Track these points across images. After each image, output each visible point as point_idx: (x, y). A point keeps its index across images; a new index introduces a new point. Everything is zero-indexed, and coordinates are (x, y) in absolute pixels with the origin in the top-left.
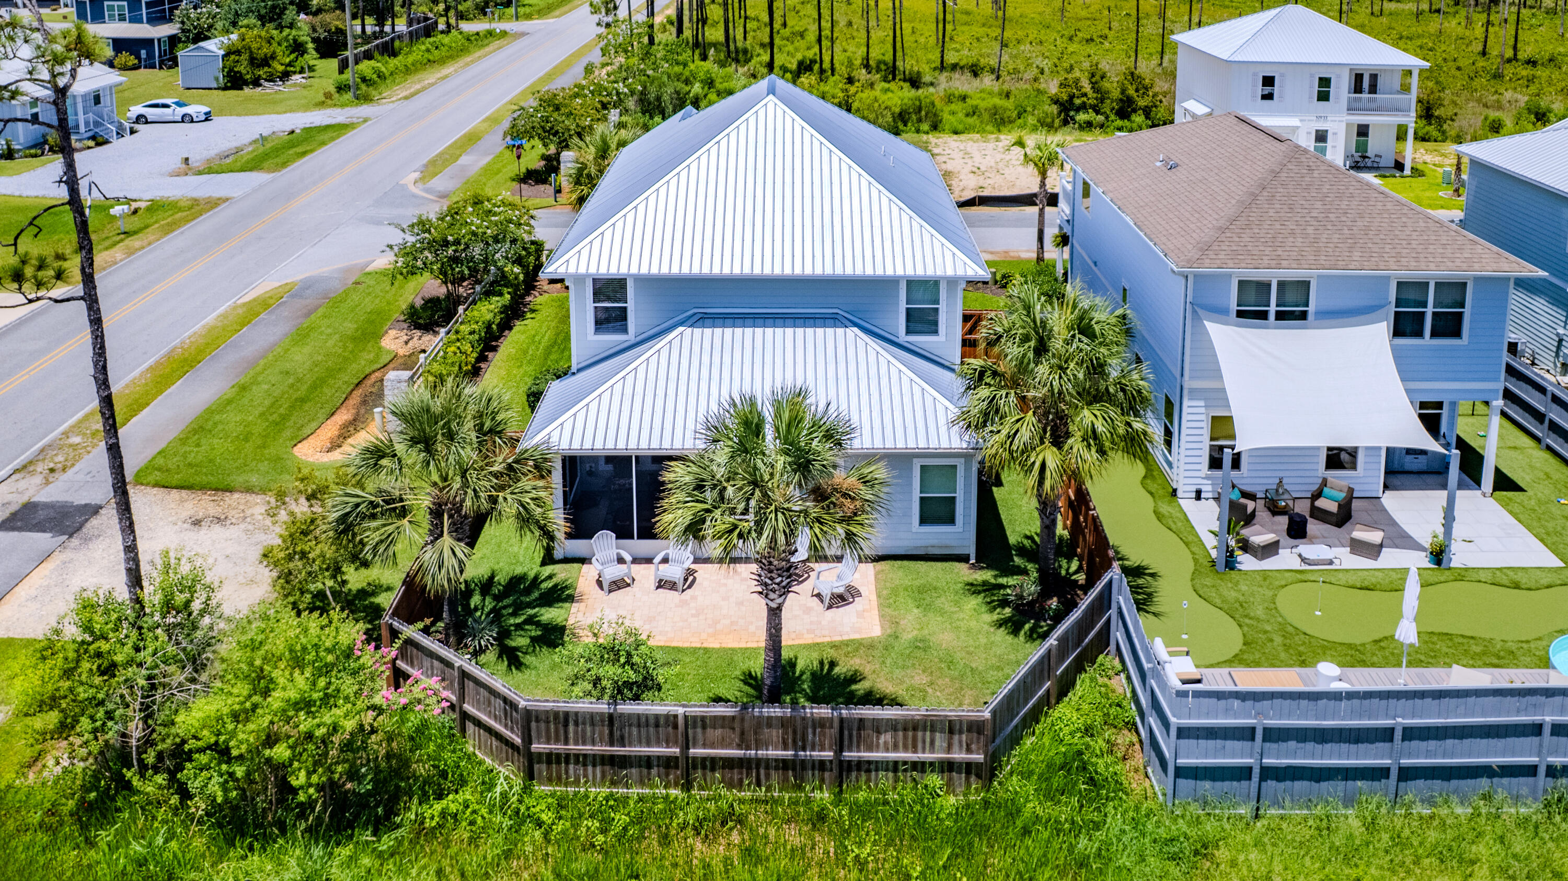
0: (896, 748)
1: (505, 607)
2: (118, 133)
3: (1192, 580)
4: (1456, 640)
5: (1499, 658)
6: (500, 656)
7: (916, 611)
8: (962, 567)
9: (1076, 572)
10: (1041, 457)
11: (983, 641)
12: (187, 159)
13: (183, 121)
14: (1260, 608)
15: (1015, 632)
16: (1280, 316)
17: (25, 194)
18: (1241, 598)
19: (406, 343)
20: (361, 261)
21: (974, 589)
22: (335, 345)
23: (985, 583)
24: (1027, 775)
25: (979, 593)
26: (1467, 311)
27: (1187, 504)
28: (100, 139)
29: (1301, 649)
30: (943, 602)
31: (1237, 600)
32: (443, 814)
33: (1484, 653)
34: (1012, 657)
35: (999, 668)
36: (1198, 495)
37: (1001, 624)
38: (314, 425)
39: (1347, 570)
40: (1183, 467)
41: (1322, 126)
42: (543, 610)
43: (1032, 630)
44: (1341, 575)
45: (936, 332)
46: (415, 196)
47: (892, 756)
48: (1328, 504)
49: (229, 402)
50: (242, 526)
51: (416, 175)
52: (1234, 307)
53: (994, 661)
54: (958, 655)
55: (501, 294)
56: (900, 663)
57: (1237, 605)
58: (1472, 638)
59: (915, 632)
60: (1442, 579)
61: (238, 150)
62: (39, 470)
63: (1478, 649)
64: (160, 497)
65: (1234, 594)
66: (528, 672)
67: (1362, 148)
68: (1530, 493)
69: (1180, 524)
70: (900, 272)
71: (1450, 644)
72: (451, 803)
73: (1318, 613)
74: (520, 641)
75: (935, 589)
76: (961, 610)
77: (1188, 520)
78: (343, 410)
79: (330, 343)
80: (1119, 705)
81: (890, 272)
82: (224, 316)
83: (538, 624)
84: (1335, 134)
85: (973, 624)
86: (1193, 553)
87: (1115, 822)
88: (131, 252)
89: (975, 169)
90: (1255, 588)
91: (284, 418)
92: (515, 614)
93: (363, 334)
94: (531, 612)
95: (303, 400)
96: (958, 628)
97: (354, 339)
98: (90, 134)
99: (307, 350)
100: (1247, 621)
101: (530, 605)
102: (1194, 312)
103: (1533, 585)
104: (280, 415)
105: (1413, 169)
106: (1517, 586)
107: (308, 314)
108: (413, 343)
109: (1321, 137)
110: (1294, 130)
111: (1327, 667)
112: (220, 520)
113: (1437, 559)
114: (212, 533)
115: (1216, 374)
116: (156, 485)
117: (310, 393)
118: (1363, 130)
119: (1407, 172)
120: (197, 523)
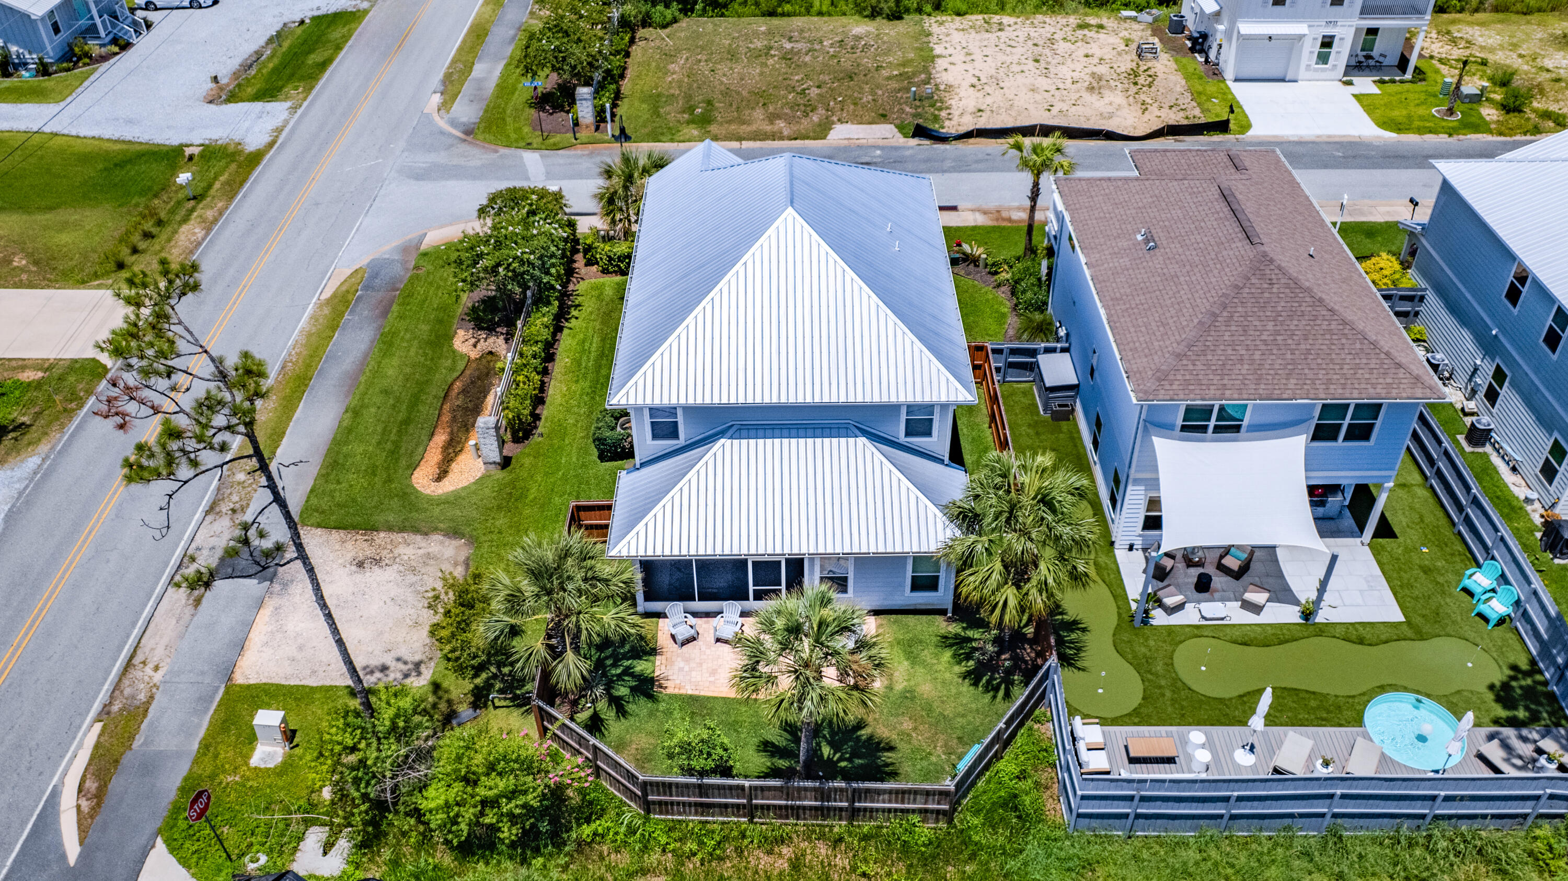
0: (890, 802)
1: (607, 658)
2: (136, 31)
3: (1114, 635)
4: (1301, 695)
5: (1328, 712)
6: (610, 705)
7: (906, 663)
8: (940, 620)
9: (1026, 625)
10: (1004, 598)
11: (954, 691)
12: (216, 77)
13: (191, 7)
14: (1161, 663)
15: (975, 684)
16: (1217, 429)
17: (82, 135)
18: (1148, 654)
19: (475, 346)
20: (413, 235)
21: (946, 641)
22: (417, 353)
23: (956, 636)
24: (976, 813)
25: (951, 646)
26: (1378, 423)
27: (1121, 554)
28: (122, 43)
29: (1184, 703)
30: (927, 654)
31: (1145, 656)
32: (595, 834)
33: (1318, 707)
34: (973, 706)
35: (963, 716)
36: (1131, 548)
37: (965, 675)
38: (421, 449)
39: (1234, 625)
40: (1122, 524)
41: (1329, 31)
42: (635, 662)
43: (988, 682)
44: (1228, 630)
45: (929, 434)
46: (442, 133)
47: (887, 805)
48: (1232, 562)
49: (349, 430)
50: (395, 567)
51: (437, 99)
52: (1180, 422)
53: (960, 709)
54: (935, 705)
55: (548, 303)
56: (893, 711)
57: (1144, 661)
58: (1314, 693)
59: (905, 683)
60: (1306, 634)
61: (258, 54)
62: (224, 510)
63: (1313, 703)
64: (324, 537)
65: (1143, 650)
66: (632, 719)
67: (1368, 46)
68: (1401, 539)
69: (1112, 576)
70: (902, 399)
71: (1295, 698)
72: (598, 825)
73: (1203, 668)
74: (622, 691)
75: (921, 642)
76: (939, 663)
77: (1119, 572)
78: (439, 430)
79: (412, 352)
80: (1046, 750)
81: (893, 399)
82: (314, 318)
83: (632, 675)
84: (1342, 39)
85: (947, 675)
86: (1119, 608)
87: (1032, 848)
88: (209, 227)
89: (975, 81)
90: (1160, 644)
91: (397, 445)
92: (615, 665)
93: (437, 337)
94: (627, 663)
95: (407, 422)
96: (936, 679)
97: (430, 343)
98: (111, 37)
99: (395, 361)
100: (1149, 676)
101: (626, 657)
102: (1145, 428)
103: (1375, 640)
104: (393, 442)
105: (1418, 70)
106: (1361, 641)
107: (385, 313)
108: (482, 345)
109: (1327, 43)
110: (1301, 37)
111: (1196, 736)
112: (377, 561)
113: (1307, 615)
114: (375, 575)
115: (1155, 469)
116: (319, 526)
117: (410, 413)
118: (1373, 32)
119: (1408, 76)
120: (360, 565)
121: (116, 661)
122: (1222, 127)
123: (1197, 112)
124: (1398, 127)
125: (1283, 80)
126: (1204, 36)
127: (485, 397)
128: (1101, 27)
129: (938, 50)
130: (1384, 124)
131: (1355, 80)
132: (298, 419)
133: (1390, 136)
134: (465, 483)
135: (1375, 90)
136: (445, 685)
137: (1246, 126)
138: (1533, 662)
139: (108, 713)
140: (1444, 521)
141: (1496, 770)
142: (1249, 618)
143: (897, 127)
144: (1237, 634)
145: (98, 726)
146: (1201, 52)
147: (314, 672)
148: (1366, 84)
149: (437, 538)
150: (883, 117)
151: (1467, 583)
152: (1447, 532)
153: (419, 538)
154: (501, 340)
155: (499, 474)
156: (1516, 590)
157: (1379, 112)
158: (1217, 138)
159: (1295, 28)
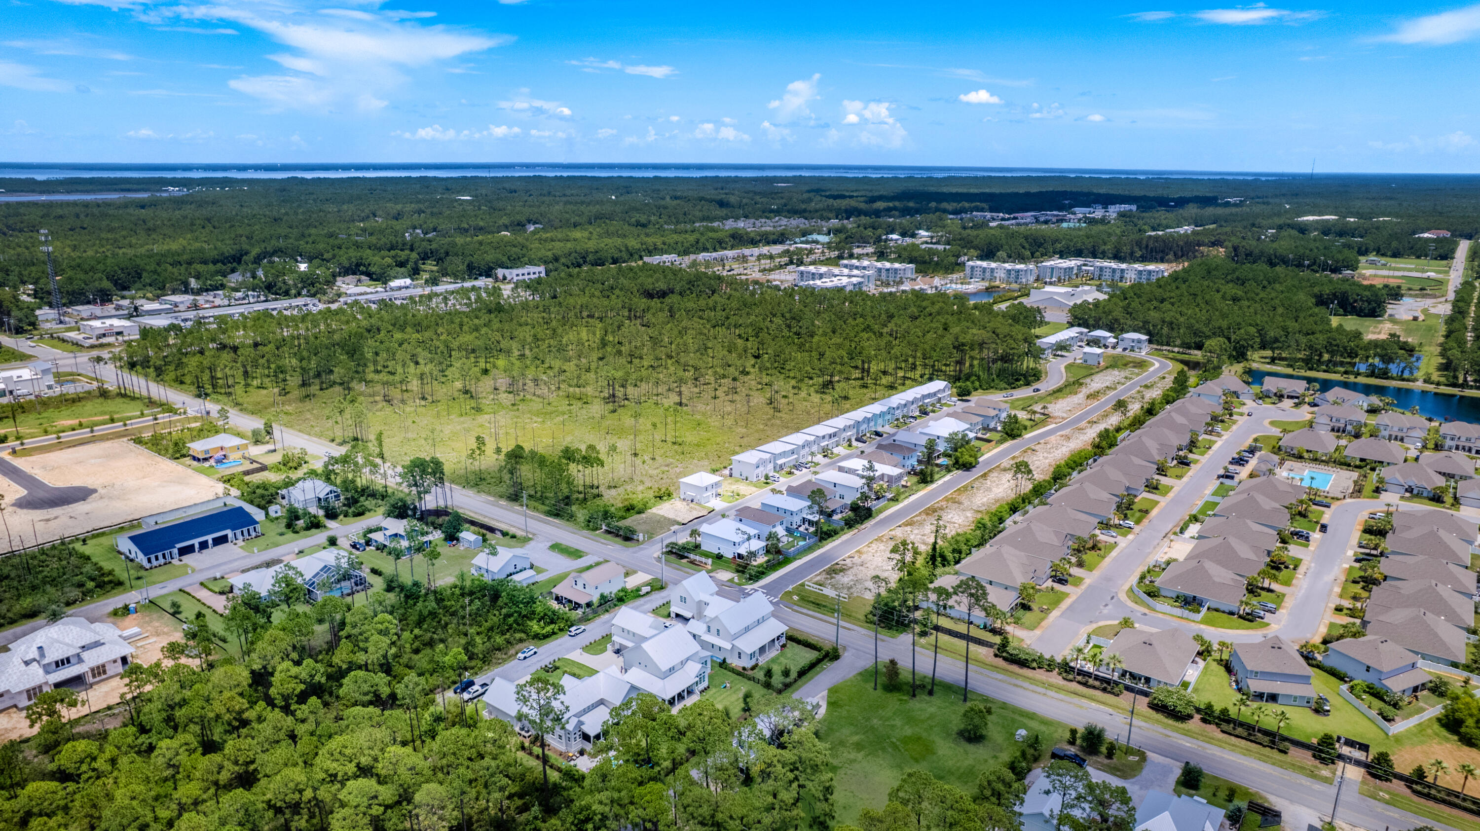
126: (693, 499)
159: (709, 493)
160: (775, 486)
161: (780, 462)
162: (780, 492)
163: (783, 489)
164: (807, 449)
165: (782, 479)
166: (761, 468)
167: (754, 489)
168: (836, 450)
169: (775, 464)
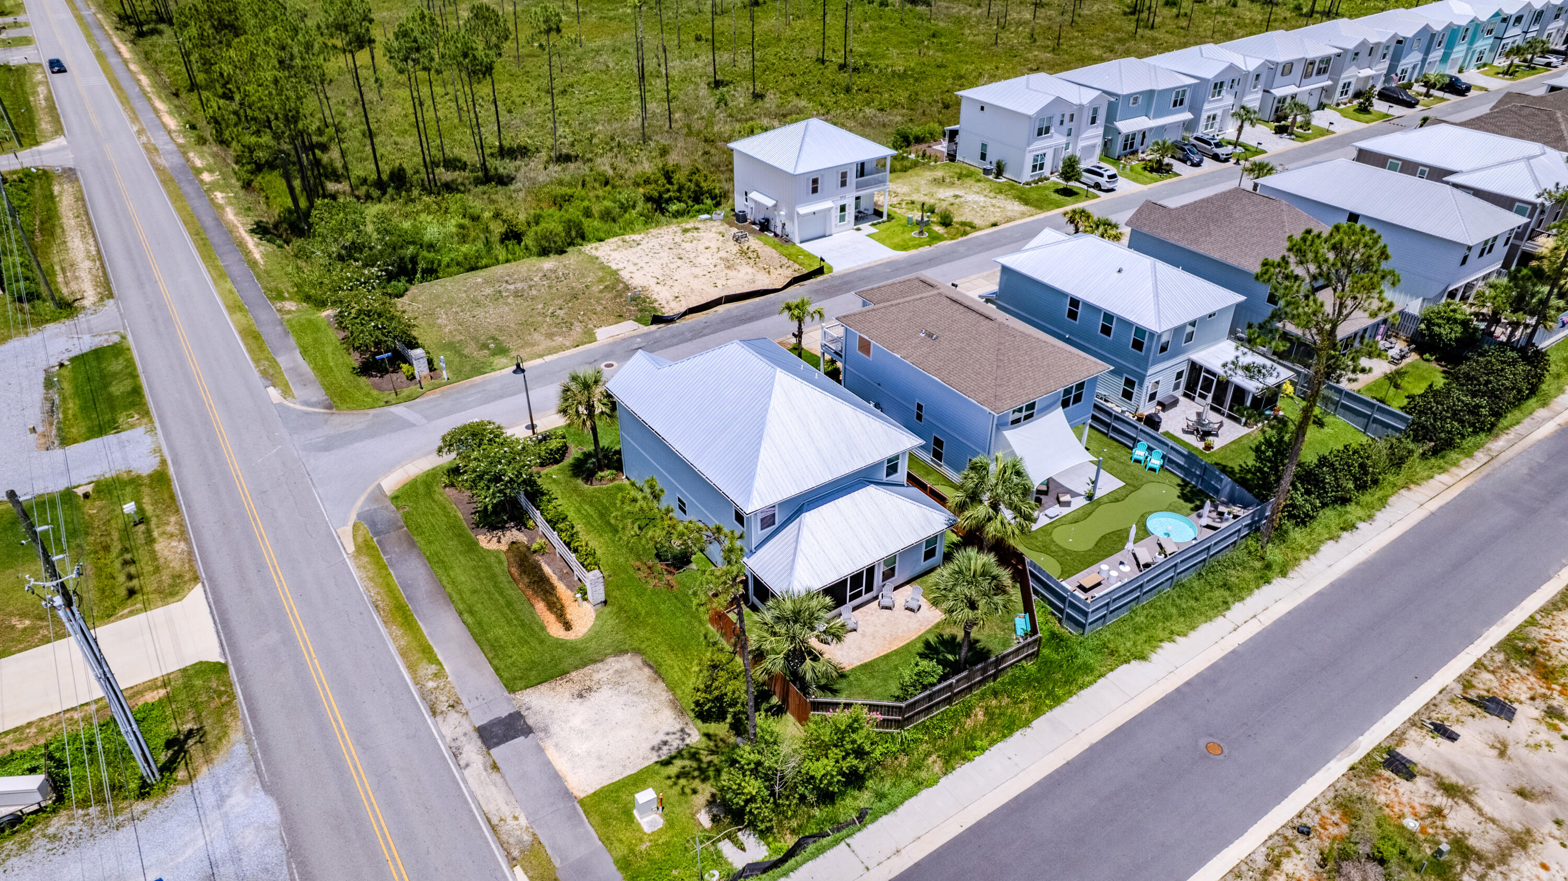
4: (1117, 533)
12: (31, 429)
14: (1053, 546)
16: (1025, 418)
18: (1044, 544)
19: (499, 542)
20: (371, 488)
22: (467, 560)
26: (1084, 391)
29: (1079, 559)
38: (535, 617)
39: (1067, 515)
41: (842, 203)
44: (1066, 518)
45: (897, 472)
46: (311, 414)
47: (998, 669)
50: (604, 687)
51: (273, 391)
52: (1010, 420)
58: (1121, 530)
60: (1096, 506)
61: (51, 402)
62: (444, 709)
63: (1125, 535)
64: (537, 692)
67: (859, 207)
71: (1117, 536)
73: (1071, 540)
78: (533, 601)
79: (463, 561)
82: (360, 567)
84: (848, 205)
88: (182, 537)
89: (655, 280)
90: (1044, 537)
91: (519, 619)
93: (467, 546)
95: (508, 603)
97: (466, 552)
99: (458, 571)
100: (1054, 554)
102: (998, 428)
104: (515, 619)
105: (889, 215)
106: (1117, 500)
107: (413, 544)
108: (503, 540)
109: (843, 209)
110: (830, 209)
111: (1104, 567)
112: (590, 689)
113: (1090, 497)
114: (595, 699)
115: (1010, 446)
116: (526, 688)
117: (504, 597)
118: (858, 198)
119: (885, 218)
120: (581, 696)
121: (481, 828)
122: (820, 271)
123: (797, 266)
124: (905, 248)
125: (824, 236)
126: (767, 220)
127: (541, 570)
128: (697, 229)
129: (614, 267)
130: (896, 247)
131: (860, 226)
132: (430, 634)
133: (901, 254)
134: (590, 624)
135: (873, 230)
136: (711, 732)
137: (831, 269)
138: (1183, 480)
139: (514, 859)
140: (1100, 435)
141: (1214, 528)
142: (1065, 511)
143: (636, 320)
144: (1069, 518)
145: (518, 870)
146: (768, 230)
147: (624, 766)
148: (866, 227)
149: (611, 660)
150: (621, 317)
151: (1135, 457)
152: (1105, 438)
153: (599, 665)
154: (514, 531)
155: (607, 609)
156: (1159, 451)
157: (887, 241)
158: (820, 278)
159: (826, 204)
160: (1096, 205)
161: (1126, 126)
162: (1105, 228)
163: (1122, 218)
164: (1227, 99)
165: (1125, 187)
166: (1057, 139)
167: (1015, 207)
168: (1320, 119)
169: (1110, 130)
